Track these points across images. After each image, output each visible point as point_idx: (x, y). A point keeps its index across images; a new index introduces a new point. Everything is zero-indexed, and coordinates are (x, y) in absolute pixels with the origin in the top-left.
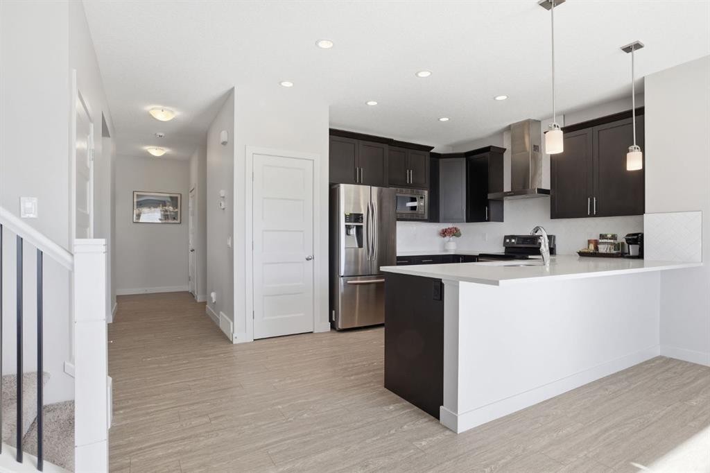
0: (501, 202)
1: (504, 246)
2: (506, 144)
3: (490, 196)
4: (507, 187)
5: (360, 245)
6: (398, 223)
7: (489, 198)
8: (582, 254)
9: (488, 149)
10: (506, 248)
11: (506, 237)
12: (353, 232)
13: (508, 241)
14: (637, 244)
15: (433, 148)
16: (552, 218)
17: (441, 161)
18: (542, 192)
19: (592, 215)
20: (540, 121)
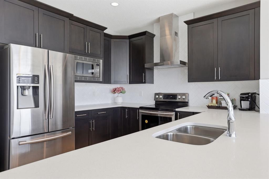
0: (151, 69)
1: (154, 100)
3: (147, 66)
4: (157, 59)
5: (37, 105)
6: (76, 83)
7: (145, 67)
8: (209, 107)
9: (144, 33)
10: (156, 101)
11: (156, 94)
12: (29, 93)
13: (157, 96)
14: (248, 100)
16: (189, 82)
17: (113, 41)
18: (182, 63)
19: (218, 80)
20: (178, 17)
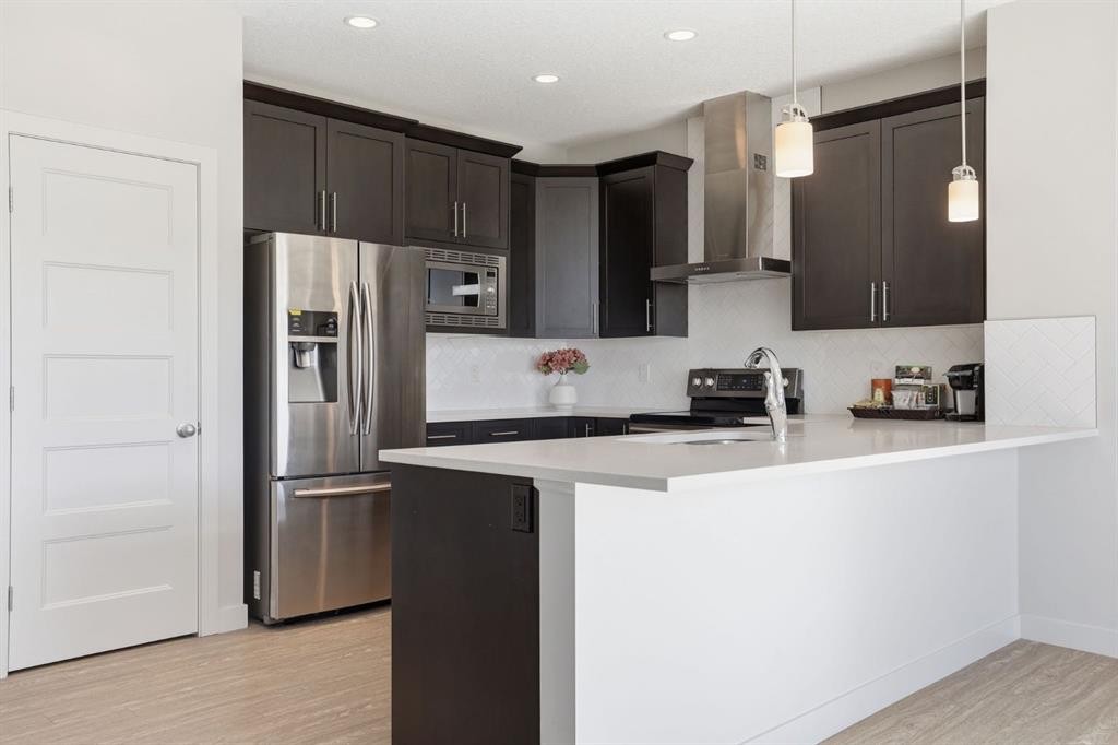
0: (679, 286)
1: (688, 394)
2: (694, 149)
3: (656, 274)
4: (696, 254)
5: (331, 395)
6: (430, 337)
7: (652, 278)
8: (859, 413)
9: (649, 159)
10: (694, 398)
11: (693, 374)
12: (311, 359)
13: (697, 382)
14: (971, 388)
15: (520, 149)
16: (794, 328)
17: (539, 182)
18: (774, 265)
19: (879, 323)
20: (770, 98)
